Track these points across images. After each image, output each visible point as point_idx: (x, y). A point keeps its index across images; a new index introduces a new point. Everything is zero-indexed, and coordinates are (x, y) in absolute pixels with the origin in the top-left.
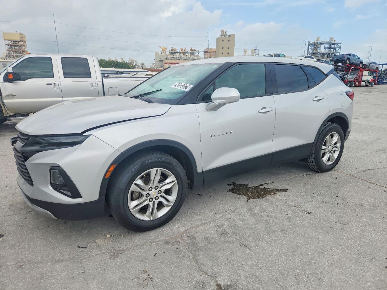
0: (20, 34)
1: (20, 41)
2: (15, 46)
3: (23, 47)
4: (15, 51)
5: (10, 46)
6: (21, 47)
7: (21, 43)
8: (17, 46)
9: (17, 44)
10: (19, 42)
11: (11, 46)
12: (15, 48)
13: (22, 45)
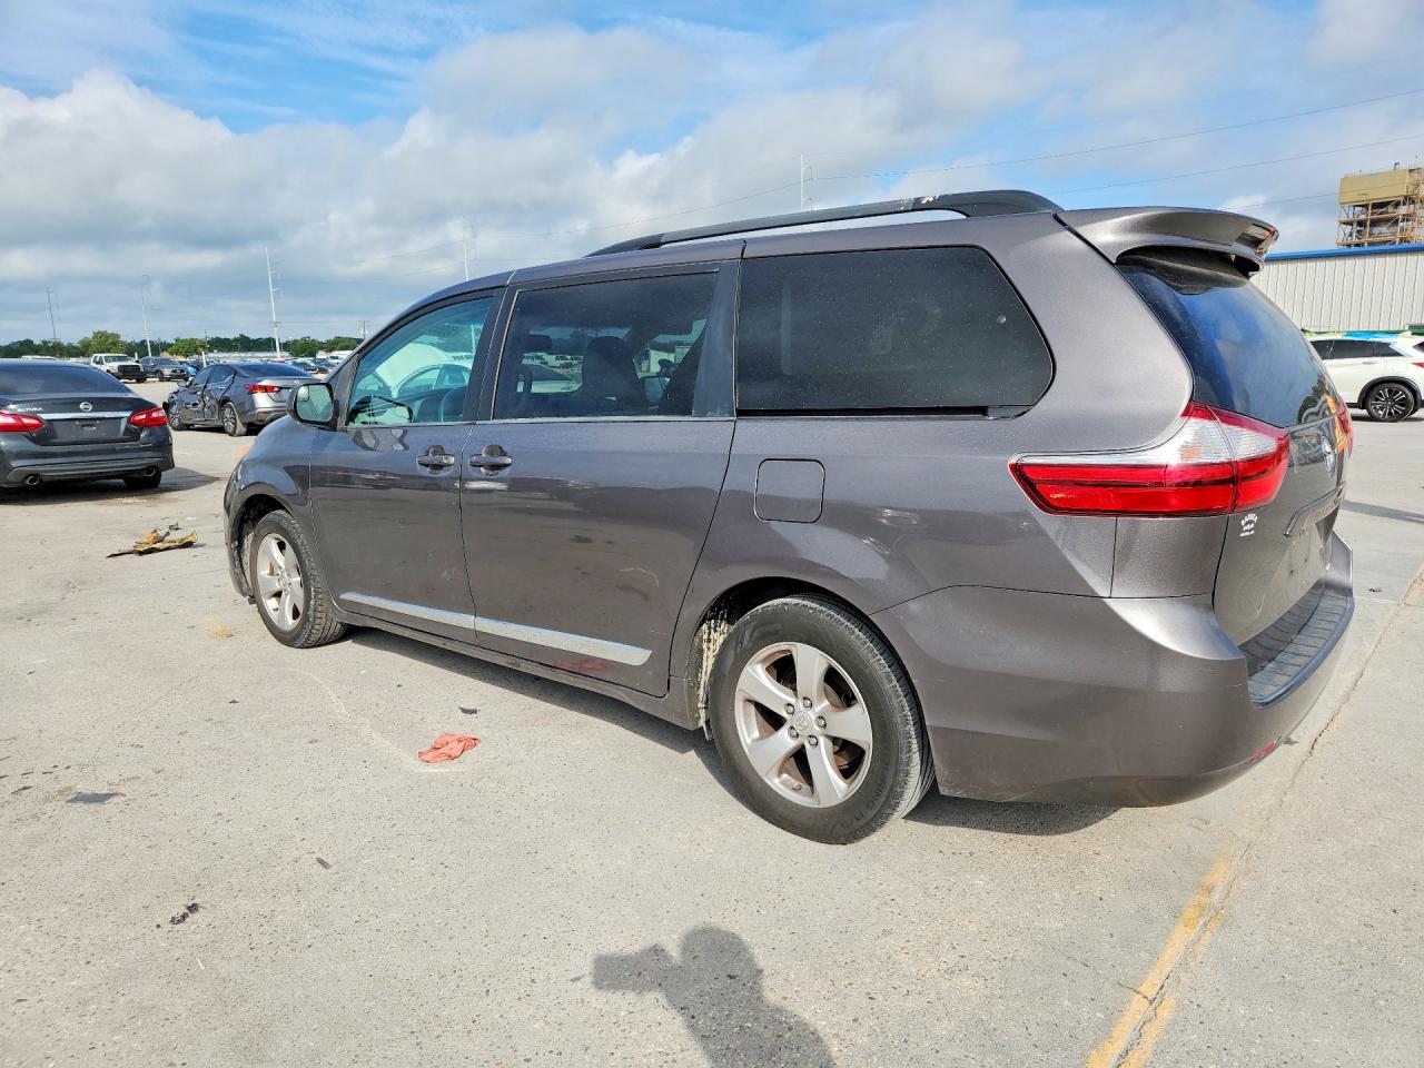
0: (1410, 171)
1: (1402, 199)
2: (1374, 223)
3: (1410, 223)
4: (1370, 244)
5: (1355, 224)
6: (1401, 224)
7: (1403, 210)
8: (1387, 221)
9: (1387, 213)
10: (1397, 204)
11: (1361, 223)
12: (1376, 230)
13: (1407, 218)
